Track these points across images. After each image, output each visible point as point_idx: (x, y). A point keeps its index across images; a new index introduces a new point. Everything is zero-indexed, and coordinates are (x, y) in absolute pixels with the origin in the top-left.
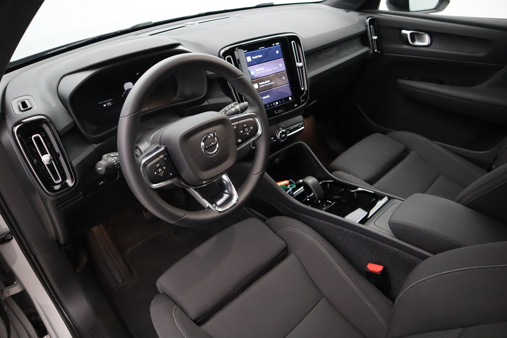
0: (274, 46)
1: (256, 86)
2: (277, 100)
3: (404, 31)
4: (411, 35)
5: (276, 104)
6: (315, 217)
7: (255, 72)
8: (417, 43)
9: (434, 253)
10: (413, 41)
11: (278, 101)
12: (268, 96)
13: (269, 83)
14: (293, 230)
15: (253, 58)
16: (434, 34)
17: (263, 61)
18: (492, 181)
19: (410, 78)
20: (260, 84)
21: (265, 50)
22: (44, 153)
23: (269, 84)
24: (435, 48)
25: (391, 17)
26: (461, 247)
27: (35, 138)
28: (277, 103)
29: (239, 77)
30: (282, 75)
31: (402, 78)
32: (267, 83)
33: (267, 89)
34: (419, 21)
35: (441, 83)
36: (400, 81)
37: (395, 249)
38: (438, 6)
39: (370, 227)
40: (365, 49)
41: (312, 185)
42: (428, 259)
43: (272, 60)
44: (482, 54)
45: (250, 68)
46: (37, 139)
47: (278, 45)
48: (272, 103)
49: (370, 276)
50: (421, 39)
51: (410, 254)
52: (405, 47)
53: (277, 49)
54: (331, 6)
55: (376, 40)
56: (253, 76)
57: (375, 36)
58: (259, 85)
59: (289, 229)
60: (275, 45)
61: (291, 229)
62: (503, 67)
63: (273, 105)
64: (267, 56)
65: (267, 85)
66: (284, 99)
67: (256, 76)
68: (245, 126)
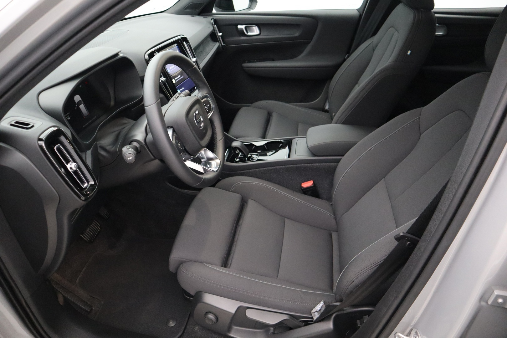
3: (239, 27)
4: (246, 28)
6: (250, 169)
7: (170, 70)
8: (250, 34)
9: (343, 156)
10: (247, 32)
12: (183, 88)
14: (241, 183)
16: (260, 25)
18: (352, 104)
19: (250, 61)
20: (176, 79)
22: (68, 162)
23: (181, 78)
24: (264, 36)
25: (224, 17)
26: (356, 143)
27: (57, 149)
31: (245, 63)
32: (179, 78)
33: (181, 82)
34: (246, 17)
35: (273, 60)
36: (245, 65)
37: (317, 164)
38: (251, 6)
39: (294, 157)
40: (217, 45)
41: (241, 147)
42: (341, 160)
44: (297, 34)
46: (59, 149)
47: (176, 46)
49: (306, 191)
50: (252, 31)
51: (328, 163)
52: (243, 38)
54: (174, 14)
55: (221, 36)
57: (220, 33)
59: (239, 184)
61: (240, 183)
62: (311, 41)
65: (179, 79)
66: (192, 89)
67: (171, 73)
68: (204, 104)
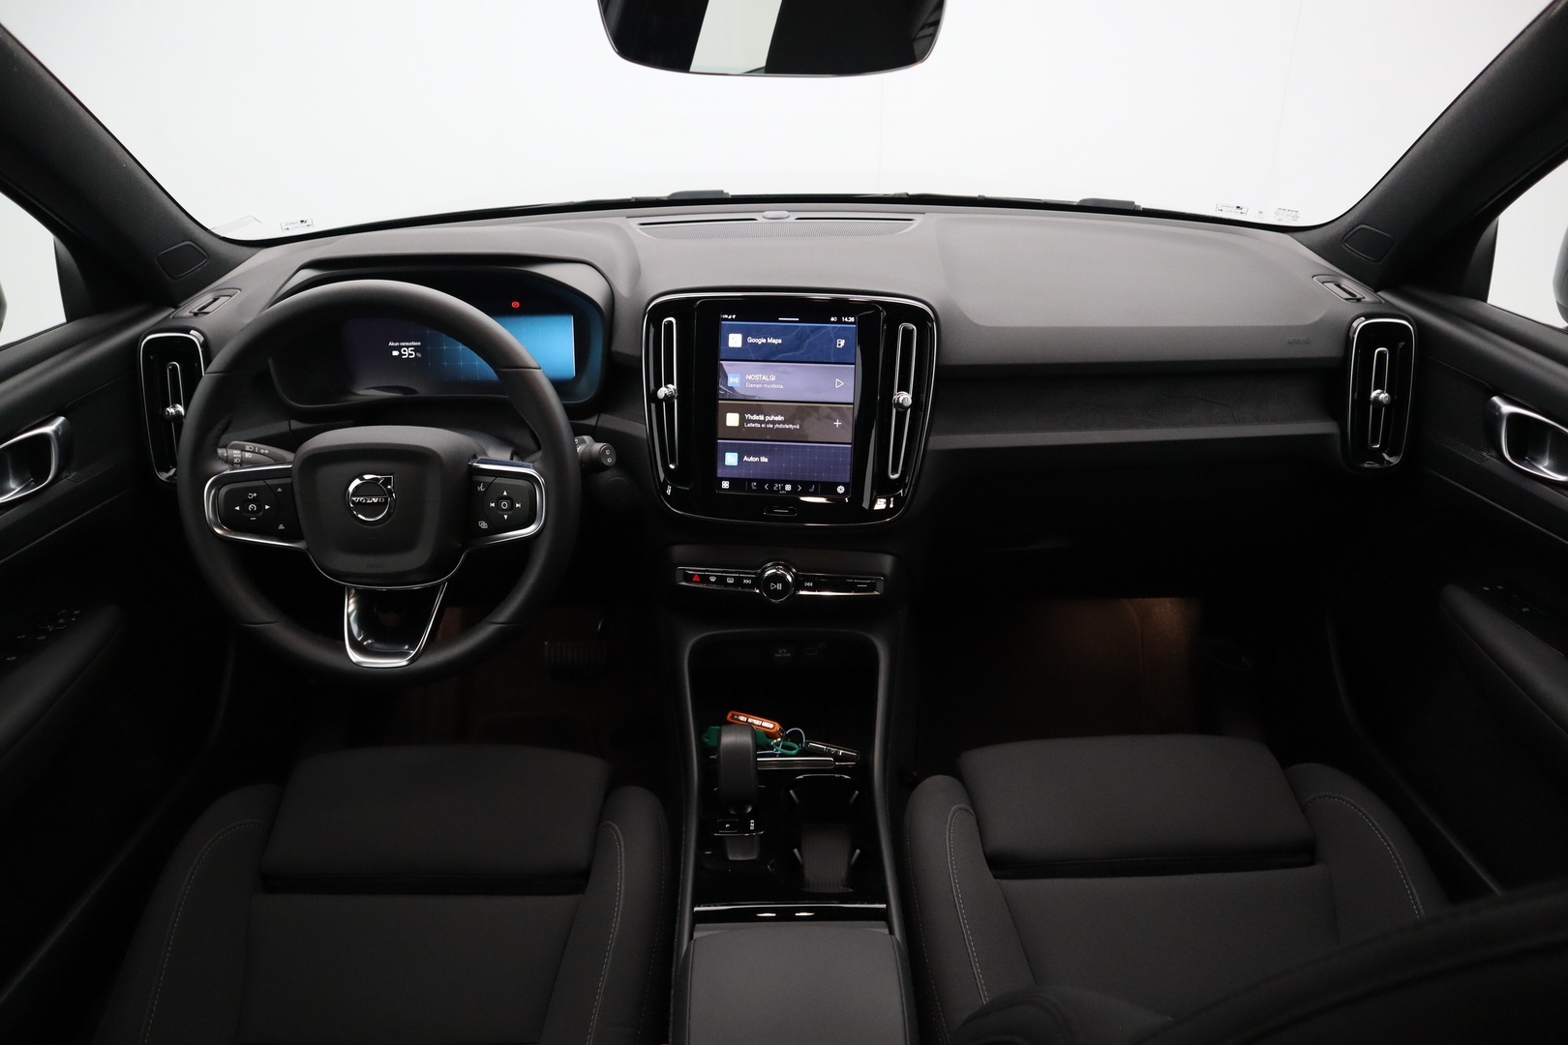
0: (834, 323)
1: (732, 420)
2: (791, 479)
5: (783, 488)
7: (744, 381)
11: (794, 484)
12: (764, 459)
13: (779, 422)
15: (751, 340)
17: (779, 356)
20: (748, 416)
21: (798, 326)
23: (778, 426)
27: (170, 368)
28: (788, 487)
29: (517, 368)
30: (834, 414)
32: (774, 422)
33: (768, 437)
43: (812, 360)
45: (728, 365)
46: (173, 371)
47: (851, 323)
48: (772, 482)
53: (842, 335)
56: (731, 389)
58: (742, 420)
60: (839, 321)
63: (771, 487)
64: (797, 348)
65: (770, 426)
66: (816, 483)
67: (741, 391)
68: (505, 493)
